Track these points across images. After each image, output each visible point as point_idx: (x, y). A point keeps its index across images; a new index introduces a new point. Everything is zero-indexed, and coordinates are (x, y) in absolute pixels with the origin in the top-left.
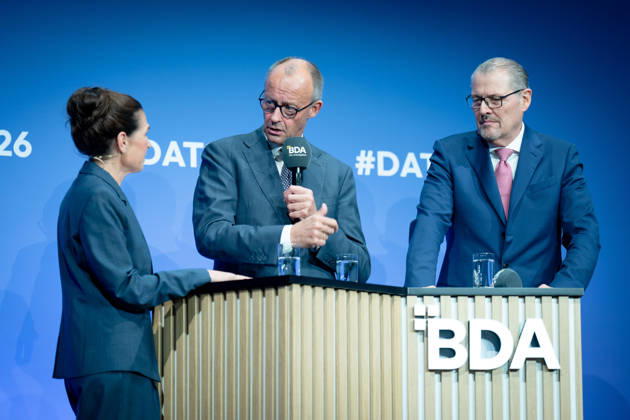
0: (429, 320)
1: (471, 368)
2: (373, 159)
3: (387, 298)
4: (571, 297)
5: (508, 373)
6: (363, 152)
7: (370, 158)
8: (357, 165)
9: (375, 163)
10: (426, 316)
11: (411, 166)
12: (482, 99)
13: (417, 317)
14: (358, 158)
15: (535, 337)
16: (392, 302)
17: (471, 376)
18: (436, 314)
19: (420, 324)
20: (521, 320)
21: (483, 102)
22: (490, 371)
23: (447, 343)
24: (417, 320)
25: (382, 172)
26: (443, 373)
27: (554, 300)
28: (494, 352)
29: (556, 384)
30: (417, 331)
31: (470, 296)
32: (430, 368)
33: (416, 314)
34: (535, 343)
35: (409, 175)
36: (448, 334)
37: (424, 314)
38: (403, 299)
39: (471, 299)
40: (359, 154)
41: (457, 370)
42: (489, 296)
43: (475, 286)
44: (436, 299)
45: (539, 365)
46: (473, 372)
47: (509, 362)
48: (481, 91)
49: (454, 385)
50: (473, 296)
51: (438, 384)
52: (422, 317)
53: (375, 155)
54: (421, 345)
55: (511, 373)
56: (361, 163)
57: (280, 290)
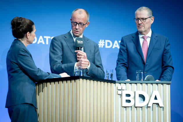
0: (123, 91)
1: (136, 106)
2: (104, 43)
3: (109, 84)
4: (167, 84)
5: (147, 108)
6: (101, 40)
8: (99, 44)
9: (105, 44)
10: (122, 90)
11: (116, 45)
12: (139, 19)
13: (119, 90)
14: (99, 42)
16: (111, 85)
17: (135, 109)
19: (120, 92)
20: (151, 92)
21: (140, 20)
22: (142, 107)
23: (128, 98)
24: (119, 91)
25: (107, 47)
26: (127, 108)
27: (162, 85)
28: (143, 101)
29: (162, 111)
30: (119, 94)
31: (135, 84)
32: (123, 106)
34: (156, 98)
35: (115, 47)
36: (128, 95)
37: (121, 89)
38: (114, 84)
39: (136, 85)
40: (99, 41)
41: (131, 107)
42: (142, 84)
44: (125, 84)
45: (157, 105)
46: (136, 107)
47: (148, 104)
49: (130, 111)
50: (136, 84)
51: (125, 111)
52: (120, 90)
53: (105, 41)
54: (120, 99)
55: (148, 108)
56: (100, 44)
57: (76, 81)
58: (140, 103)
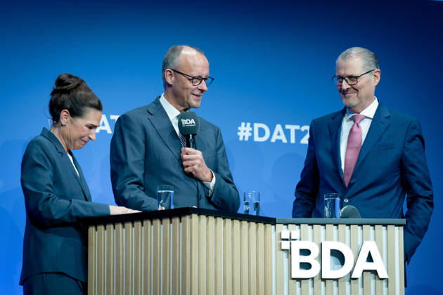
0: (292, 242)
1: (323, 277)
2: (251, 129)
3: (261, 226)
4: (396, 225)
5: (350, 281)
6: (243, 124)
7: (248, 128)
8: (239, 134)
9: (252, 132)
10: (290, 239)
11: (279, 134)
12: (343, 78)
13: (283, 240)
14: (239, 128)
15: (370, 254)
16: (265, 228)
17: (323, 283)
18: (298, 237)
19: (285, 245)
20: (360, 243)
22: (337, 280)
23: (305, 259)
24: (283, 242)
25: (257, 139)
26: (302, 281)
27: (384, 228)
28: (340, 266)
29: (385, 289)
31: (322, 225)
32: (293, 277)
33: (283, 237)
34: (370, 259)
35: (277, 140)
36: (305, 252)
37: (288, 237)
38: (273, 227)
39: (323, 227)
40: (240, 125)
41: (313, 279)
42: (336, 225)
43: (326, 217)
44: (297, 227)
45: (372, 275)
46: (324, 280)
47: (351, 273)
48: (342, 72)
49: (310, 290)
50: (324, 225)
51: (298, 289)
52: (287, 240)
53: (252, 126)
54: (286, 260)
55: (352, 281)
56: (242, 131)
57: (183, 219)
58: (334, 269)
